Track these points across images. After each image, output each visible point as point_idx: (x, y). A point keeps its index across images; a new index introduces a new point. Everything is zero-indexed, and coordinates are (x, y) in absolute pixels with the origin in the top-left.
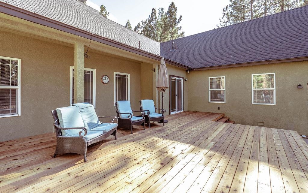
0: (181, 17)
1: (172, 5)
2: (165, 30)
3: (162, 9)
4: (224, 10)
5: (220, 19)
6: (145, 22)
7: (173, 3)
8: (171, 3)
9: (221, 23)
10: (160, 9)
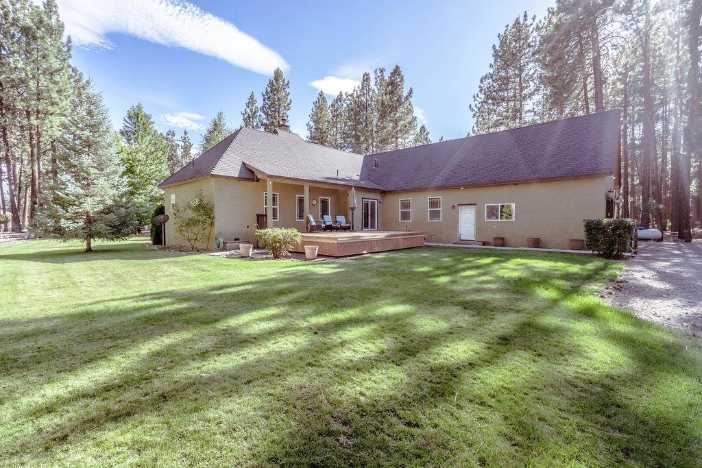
0: (411, 92)
1: (396, 72)
2: (383, 116)
3: (382, 71)
4: (481, 82)
5: (474, 97)
6: (352, 95)
7: (397, 67)
8: (395, 68)
9: (477, 102)
10: (378, 71)
